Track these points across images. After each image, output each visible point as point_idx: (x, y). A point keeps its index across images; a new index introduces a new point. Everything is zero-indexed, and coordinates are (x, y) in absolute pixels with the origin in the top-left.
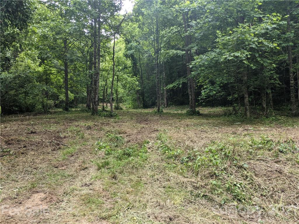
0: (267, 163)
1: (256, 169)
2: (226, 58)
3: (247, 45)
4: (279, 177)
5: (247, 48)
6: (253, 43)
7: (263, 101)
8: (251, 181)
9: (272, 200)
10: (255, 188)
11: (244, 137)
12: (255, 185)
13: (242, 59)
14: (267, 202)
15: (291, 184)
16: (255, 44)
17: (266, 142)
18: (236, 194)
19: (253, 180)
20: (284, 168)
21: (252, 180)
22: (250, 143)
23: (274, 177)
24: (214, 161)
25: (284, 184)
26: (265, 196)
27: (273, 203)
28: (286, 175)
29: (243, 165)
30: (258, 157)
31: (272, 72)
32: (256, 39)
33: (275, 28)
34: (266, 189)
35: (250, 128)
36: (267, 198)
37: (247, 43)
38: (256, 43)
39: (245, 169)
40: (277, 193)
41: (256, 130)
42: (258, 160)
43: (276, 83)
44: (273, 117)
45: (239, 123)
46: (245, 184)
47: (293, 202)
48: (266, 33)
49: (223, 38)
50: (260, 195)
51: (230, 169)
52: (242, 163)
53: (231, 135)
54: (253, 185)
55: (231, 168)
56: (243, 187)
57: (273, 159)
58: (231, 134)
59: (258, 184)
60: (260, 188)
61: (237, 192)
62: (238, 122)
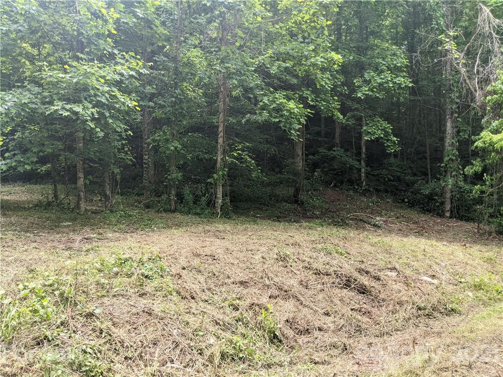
0: (128, 299)
1: (114, 314)
2: (56, 111)
3: (92, 96)
4: (148, 320)
5: (92, 100)
6: (101, 93)
7: (107, 185)
8: (109, 337)
9: (141, 362)
10: (115, 349)
11: (87, 255)
12: (115, 343)
13: (85, 118)
14: (134, 368)
15: (164, 330)
16: (106, 97)
17: (123, 262)
18: (88, 368)
19: (112, 334)
20: (153, 304)
21: (110, 335)
22: (98, 266)
23: (140, 323)
24: (42, 312)
25: (156, 330)
26: (130, 359)
27: (143, 367)
28: (157, 316)
29: (94, 310)
30: (115, 290)
31: (124, 142)
32: (107, 89)
33: (132, 76)
34: (131, 346)
35: (92, 236)
36: (134, 362)
37: (92, 92)
38: (107, 95)
39: (98, 318)
40: (147, 349)
41: (102, 239)
42: (114, 296)
43: (127, 159)
44: (122, 211)
45: (69, 224)
46: (100, 345)
47: (169, 358)
48: (121, 82)
49: (51, 74)
50: (123, 359)
51: (72, 323)
52: (91, 308)
53: (64, 251)
54: (111, 344)
55: (73, 319)
56: (96, 352)
57: (136, 290)
58: (64, 249)
59: (119, 340)
60: (123, 347)
61: (89, 364)
62: (67, 220)
